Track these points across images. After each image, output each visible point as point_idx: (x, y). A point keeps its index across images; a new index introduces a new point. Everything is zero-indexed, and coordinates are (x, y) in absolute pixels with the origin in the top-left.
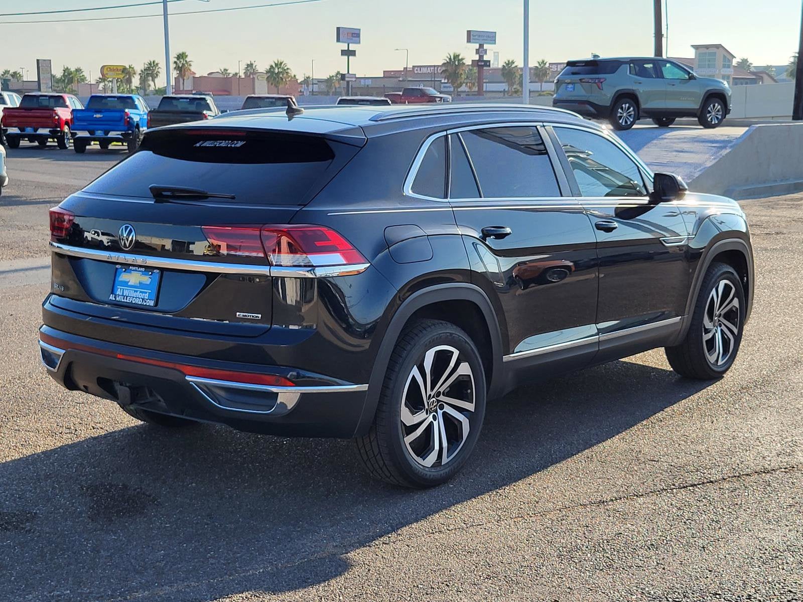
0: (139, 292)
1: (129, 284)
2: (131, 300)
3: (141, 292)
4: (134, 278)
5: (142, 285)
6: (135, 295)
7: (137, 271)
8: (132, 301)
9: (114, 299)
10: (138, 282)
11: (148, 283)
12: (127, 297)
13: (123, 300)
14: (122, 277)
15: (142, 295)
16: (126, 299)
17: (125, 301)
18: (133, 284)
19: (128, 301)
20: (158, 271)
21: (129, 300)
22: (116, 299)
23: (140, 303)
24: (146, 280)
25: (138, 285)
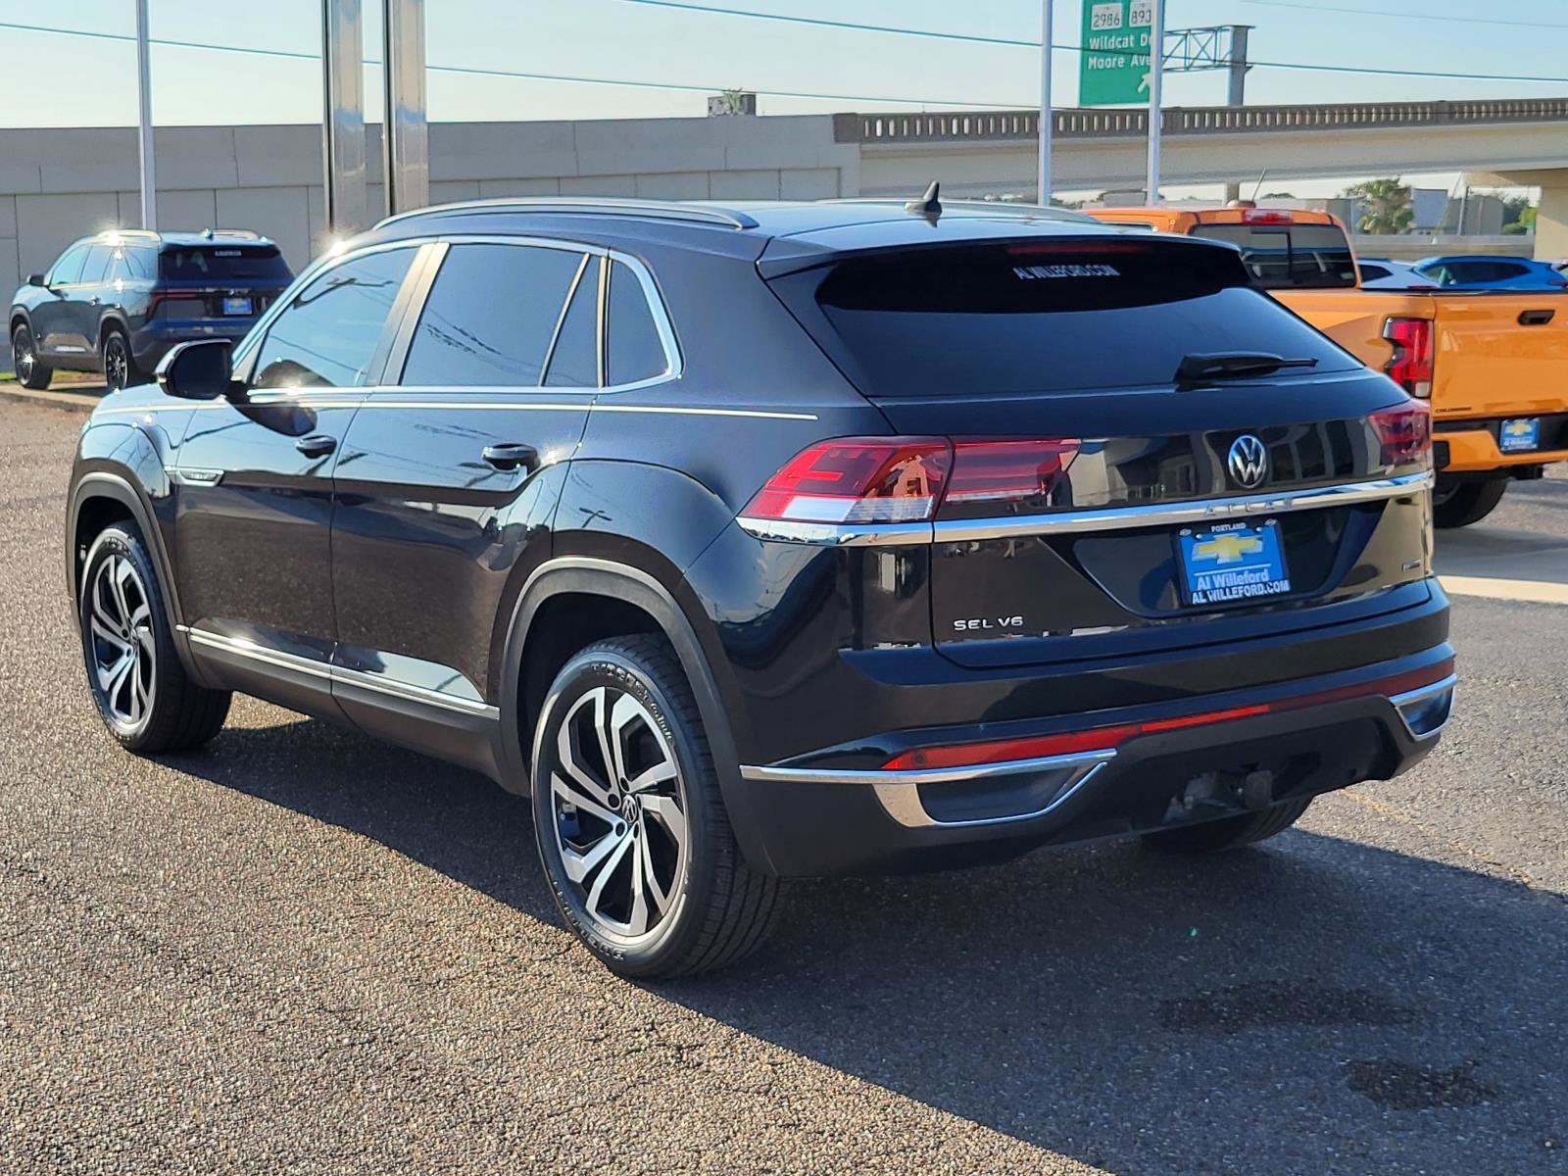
0: (1246, 572)
1: (1220, 561)
2: (1241, 592)
3: (1250, 571)
4: (1225, 547)
5: (1247, 558)
6: (1239, 580)
7: (1228, 532)
8: (1244, 594)
9: (1204, 601)
10: (1237, 554)
11: (1260, 550)
12: (1230, 588)
13: (1224, 598)
14: (1197, 554)
15: (1256, 577)
16: (1231, 593)
17: (1230, 597)
18: (1228, 561)
19: (1236, 596)
20: (1274, 522)
21: (1238, 593)
22: (1208, 599)
23: (1261, 593)
24: (1253, 544)
25: (1241, 560)
